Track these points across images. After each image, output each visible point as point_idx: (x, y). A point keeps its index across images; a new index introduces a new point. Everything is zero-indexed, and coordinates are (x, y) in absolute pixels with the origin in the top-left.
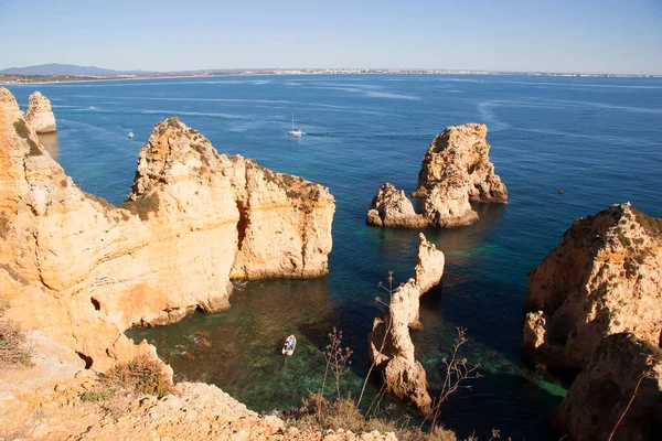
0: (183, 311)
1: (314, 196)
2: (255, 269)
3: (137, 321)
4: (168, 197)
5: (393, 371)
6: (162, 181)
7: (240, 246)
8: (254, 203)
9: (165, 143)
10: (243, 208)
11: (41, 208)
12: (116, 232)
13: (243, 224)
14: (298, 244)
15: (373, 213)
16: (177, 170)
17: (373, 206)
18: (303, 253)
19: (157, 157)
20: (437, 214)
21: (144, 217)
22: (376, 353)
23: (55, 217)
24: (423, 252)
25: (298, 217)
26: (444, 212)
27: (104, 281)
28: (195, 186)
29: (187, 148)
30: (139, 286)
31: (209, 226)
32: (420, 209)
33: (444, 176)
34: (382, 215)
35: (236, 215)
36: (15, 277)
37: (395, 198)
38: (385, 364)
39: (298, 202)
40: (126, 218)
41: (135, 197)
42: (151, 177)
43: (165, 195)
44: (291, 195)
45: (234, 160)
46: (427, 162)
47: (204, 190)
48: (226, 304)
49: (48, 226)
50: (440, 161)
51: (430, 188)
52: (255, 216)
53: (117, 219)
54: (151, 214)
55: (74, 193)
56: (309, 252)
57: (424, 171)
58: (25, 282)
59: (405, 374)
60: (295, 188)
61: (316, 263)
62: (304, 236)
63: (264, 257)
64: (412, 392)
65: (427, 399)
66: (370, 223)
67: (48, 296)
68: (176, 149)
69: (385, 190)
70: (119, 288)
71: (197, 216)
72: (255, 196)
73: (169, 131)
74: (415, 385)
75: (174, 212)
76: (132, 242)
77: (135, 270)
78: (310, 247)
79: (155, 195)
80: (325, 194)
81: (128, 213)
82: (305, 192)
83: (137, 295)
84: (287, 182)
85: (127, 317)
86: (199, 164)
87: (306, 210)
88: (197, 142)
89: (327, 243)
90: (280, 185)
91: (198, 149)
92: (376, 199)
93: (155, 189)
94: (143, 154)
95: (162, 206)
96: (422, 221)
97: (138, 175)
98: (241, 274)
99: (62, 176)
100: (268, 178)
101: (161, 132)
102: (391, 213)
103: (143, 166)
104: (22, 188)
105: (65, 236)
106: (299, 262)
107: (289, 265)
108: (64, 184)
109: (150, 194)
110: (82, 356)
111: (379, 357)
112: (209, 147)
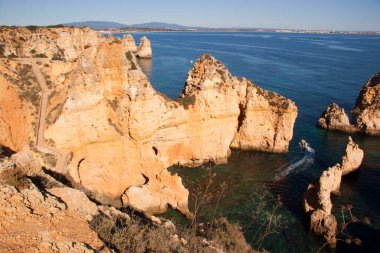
0: (201, 161)
1: (285, 106)
2: (245, 144)
3: (176, 163)
4: (201, 99)
5: (316, 217)
6: (199, 88)
7: (238, 130)
8: (250, 106)
9: (202, 68)
10: (243, 109)
11: (133, 97)
12: (170, 114)
13: (242, 118)
14: (272, 133)
15: (322, 120)
16: (207, 83)
17: (323, 116)
18: (275, 139)
19: (197, 75)
20: (365, 126)
21: (186, 107)
22: (307, 205)
23: (139, 102)
24: (349, 149)
25: (274, 117)
26: (370, 125)
27: (160, 139)
28: (216, 93)
29: (214, 71)
30: (179, 145)
31: (222, 116)
32: (353, 120)
33: (373, 102)
34: (328, 122)
35: (238, 112)
36: (118, 131)
37: (338, 112)
38: (311, 212)
39: (275, 108)
40: (176, 107)
41: (183, 96)
42: (193, 86)
43: (199, 96)
44: (271, 104)
45: (241, 80)
46: (363, 92)
47: (221, 96)
48: (225, 161)
49: (136, 106)
50: (373, 92)
51: (362, 109)
52: (249, 114)
53: (171, 107)
54: (190, 106)
55: (150, 90)
56: (278, 138)
57: (361, 98)
58: (122, 134)
59: (323, 221)
60: (275, 100)
61: (282, 145)
62: (276, 129)
63: (251, 138)
64: (325, 233)
65: (334, 240)
66: (319, 126)
67: (131, 142)
68: (208, 71)
69: (332, 107)
70: (169, 144)
71: (215, 110)
72: (250, 102)
73: (205, 61)
74: (328, 229)
75: (203, 107)
76: (178, 120)
77: (178, 135)
78: (279, 135)
79: (194, 96)
80: (292, 105)
81: (177, 104)
82: (280, 103)
83: (177, 149)
84: (271, 96)
85: (170, 160)
86: (220, 81)
87: (279, 114)
88: (220, 69)
89: (290, 135)
90: (266, 97)
91: (220, 72)
92: (325, 112)
93: (195, 93)
94: (190, 73)
95: (197, 102)
96: (354, 129)
97: (186, 84)
98: (237, 145)
99: (146, 81)
100: (259, 93)
101: (201, 62)
102: (334, 122)
103: (190, 79)
104: (126, 86)
105: (144, 113)
106: (271, 144)
107: (265, 145)
108: (146, 86)
109: (191, 95)
110: (144, 176)
111: (308, 208)
112: (227, 72)
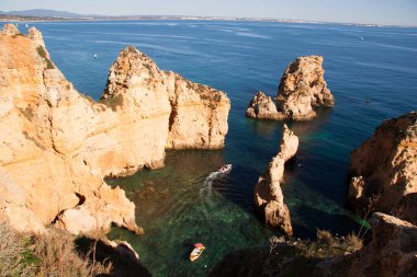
0: (136, 169)
1: (218, 99)
2: (179, 143)
3: (108, 174)
4: (129, 97)
5: (269, 210)
6: (125, 86)
7: (170, 129)
8: (180, 101)
9: (127, 62)
10: (174, 105)
11: (54, 103)
12: (98, 118)
13: (173, 114)
14: (206, 128)
15: (250, 110)
16: (135, 79)
17: (251, 106)
18: (210, 134)
19: (122, 71)
20: (291, 112)
21: (114, 109)
22: (259, 198)
23: (62, 108)
24: (286, 136)
25: (207, 111)
26: (295, 111)
27: (90, 149)
28: (146, 91)
30: (110, 152)
31: (153, 116)
32: (280, 109)
33: (297, 88)
34: (256, 111)
35: (169, 109)
36: (38, 145)
37: (265, 101)
38: (265, 205)
39: (207, 102)
40: (104, 110)
41: (106, 96)
42: (117, 83)
43: (127, 95)
44: (203, 97)
45: (168, 74)
46: (284, 79)
47: (151, 93)
48: (162, 164)
49: (58, 114)
50: (293, 79)
51: (287, 97)
52: (180, 110)
53: (98, 110)
54: (118, 107)
55: (74, 93)
56: (213, 133)
57: (282, 84)
58: (43, 148)
59: (278, 212)
60: (206, 93)
61: (217, 141)
62: (210, 123)
63: (185, 135)
64: (282, 223)
65: (291, 228)
66: (248, 116)
67: (57, 157)
68: (134, 66)
69: (259, 96)
70: (98, 153)
71: (146, 109)
72: (181, 97)
73: (130, 55)
74: (283, 219)
75: (132, 107)
76: (107, 125)
77: (108, 142)
78: (214, 131)
79: (120, 95)
80: (224, 98)
81: (105, 106)
82: (212, 96)
83: (109, 158)
84: (201, 89)
85: (103, 172)
86: (148, 76)
87: (213, 108)
88: (147, 62)
89: (225, 128)
90: (196, 91)
91: (147, 66)
92: (252, 102)
93: (121, 92)
94: (113, 69)
95: (125, 103)
96: (281, 116)
97: (109, 82)
98: (170, 146)
99: (67, 83)
100: (189, 86)
101: (125, 56)
102: (262, 111)
103: (113, 76)
104: (42, 89)
105: (68, 121)
106: (207, 140)
107: (200, 141)
108: (68, 87)
109: (117, 95)
110: (78, 195)
111: (261, 201)
112: (154, 66)
